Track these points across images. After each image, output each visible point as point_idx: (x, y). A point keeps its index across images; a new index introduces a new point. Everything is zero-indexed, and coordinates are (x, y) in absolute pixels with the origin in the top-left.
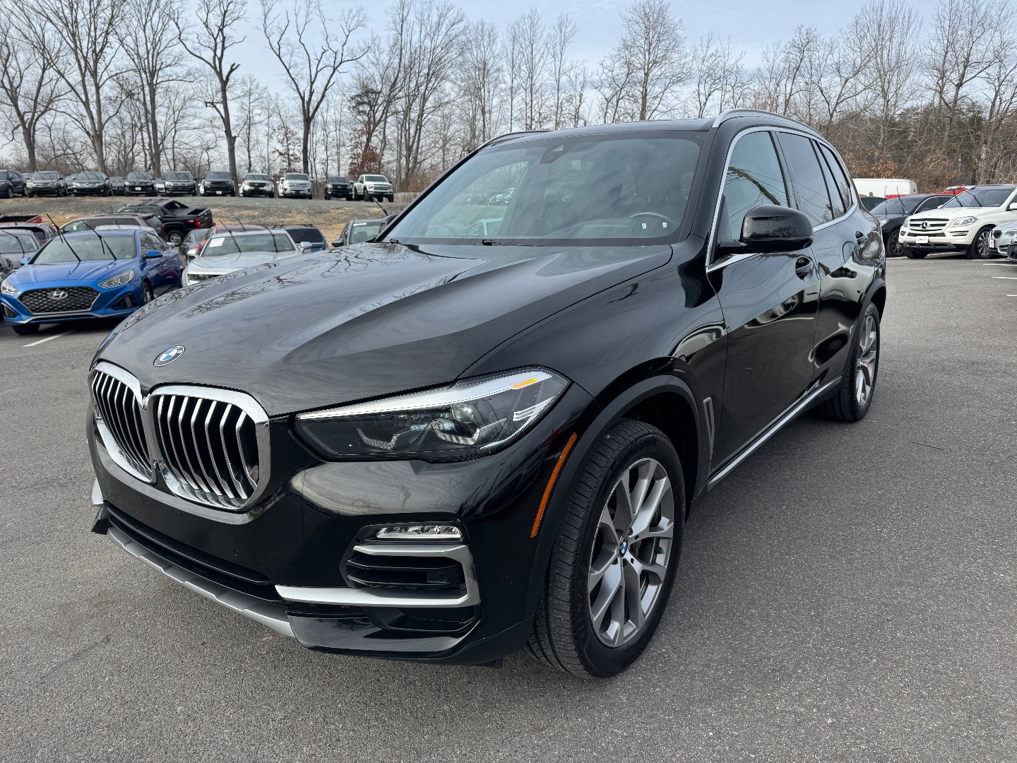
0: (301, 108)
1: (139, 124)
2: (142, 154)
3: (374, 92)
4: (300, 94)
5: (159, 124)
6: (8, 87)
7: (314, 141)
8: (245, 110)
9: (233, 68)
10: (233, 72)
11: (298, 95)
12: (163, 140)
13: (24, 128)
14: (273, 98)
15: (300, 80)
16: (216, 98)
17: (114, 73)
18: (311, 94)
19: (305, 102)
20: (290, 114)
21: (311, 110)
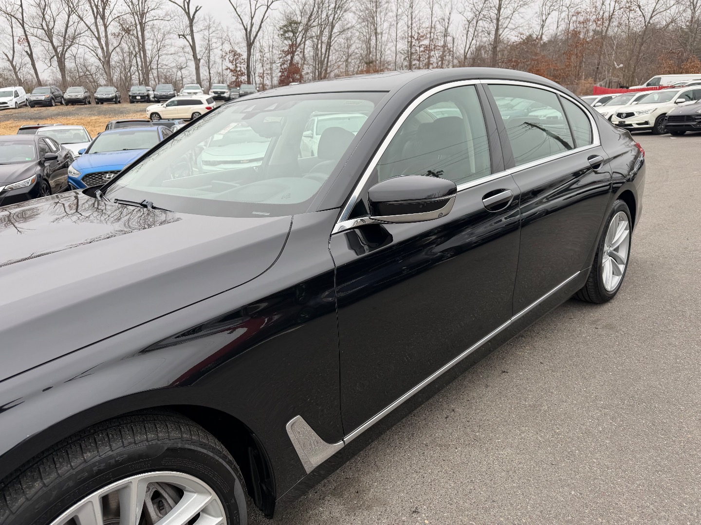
0: (245, 36)
1: (134, 53)
2: (137, 73)
3: (296, 23)
4: (244, 26)
5: (147, 52)
6: (46, 28)
7: (254, 60)
8: (206, 39)
9: (197, 9)
10: (197, 12)
11: (243, 28)
12: (150, 63)
13: (58, 57)
14: (225, 30)
15: (244, 16)
16: (185, 32)
17: (116, 16)
18: (252, 25)
19: (248, 32)
20: (237, 41)
21: (252, 38)
